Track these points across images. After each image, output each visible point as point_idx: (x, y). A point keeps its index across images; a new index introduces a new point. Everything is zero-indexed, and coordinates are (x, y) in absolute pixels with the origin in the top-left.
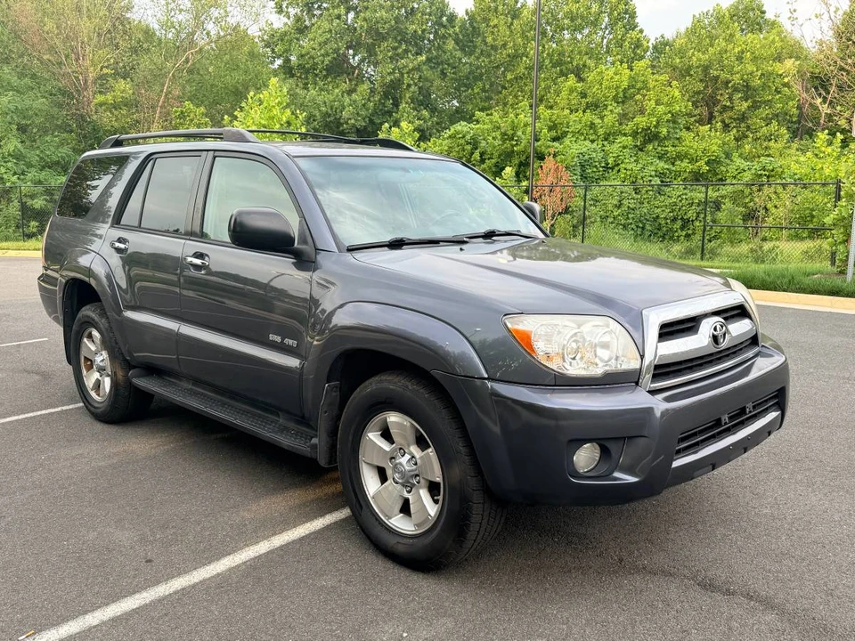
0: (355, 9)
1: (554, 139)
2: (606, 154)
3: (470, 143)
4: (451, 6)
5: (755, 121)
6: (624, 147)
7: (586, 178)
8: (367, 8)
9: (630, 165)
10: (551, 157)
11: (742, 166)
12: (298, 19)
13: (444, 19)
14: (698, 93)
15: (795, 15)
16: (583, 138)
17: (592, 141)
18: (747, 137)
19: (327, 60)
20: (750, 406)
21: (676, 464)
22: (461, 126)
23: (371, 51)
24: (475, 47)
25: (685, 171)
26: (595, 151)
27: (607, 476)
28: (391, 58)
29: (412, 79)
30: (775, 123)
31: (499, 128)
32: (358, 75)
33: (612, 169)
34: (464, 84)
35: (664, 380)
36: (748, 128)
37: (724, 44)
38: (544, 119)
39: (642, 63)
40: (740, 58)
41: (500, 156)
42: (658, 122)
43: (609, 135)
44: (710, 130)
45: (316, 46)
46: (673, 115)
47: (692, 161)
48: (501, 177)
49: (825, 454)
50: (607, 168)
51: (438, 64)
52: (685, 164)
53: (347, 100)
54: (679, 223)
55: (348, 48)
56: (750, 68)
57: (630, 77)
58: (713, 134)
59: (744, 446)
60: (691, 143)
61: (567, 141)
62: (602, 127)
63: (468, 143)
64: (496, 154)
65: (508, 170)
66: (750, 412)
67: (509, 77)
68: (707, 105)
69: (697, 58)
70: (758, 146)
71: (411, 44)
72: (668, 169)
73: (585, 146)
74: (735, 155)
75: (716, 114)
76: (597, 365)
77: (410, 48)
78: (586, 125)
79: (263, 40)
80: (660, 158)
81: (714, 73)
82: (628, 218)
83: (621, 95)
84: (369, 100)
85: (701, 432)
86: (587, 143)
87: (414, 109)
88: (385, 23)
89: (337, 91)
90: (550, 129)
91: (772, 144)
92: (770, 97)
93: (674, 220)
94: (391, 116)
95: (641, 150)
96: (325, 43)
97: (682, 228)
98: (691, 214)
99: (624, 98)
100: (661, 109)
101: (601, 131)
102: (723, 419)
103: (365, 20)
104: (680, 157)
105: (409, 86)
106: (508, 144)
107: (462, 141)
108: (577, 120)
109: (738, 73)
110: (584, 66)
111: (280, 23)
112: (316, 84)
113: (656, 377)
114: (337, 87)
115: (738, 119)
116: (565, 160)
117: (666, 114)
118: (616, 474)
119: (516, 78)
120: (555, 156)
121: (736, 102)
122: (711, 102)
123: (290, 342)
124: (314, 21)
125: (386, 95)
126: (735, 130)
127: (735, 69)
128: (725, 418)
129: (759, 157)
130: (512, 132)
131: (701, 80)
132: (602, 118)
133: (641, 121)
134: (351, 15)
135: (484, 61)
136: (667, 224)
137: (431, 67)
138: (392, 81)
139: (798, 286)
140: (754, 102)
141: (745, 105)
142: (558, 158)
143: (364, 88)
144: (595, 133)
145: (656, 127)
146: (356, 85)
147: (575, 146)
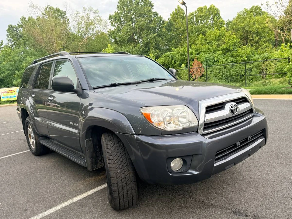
0: (134, 22)
1: (198, 54)
2: (214, 57)
3: (171, 58)
4: (163, 18)
5: (261, 43)
6: (219, 55)
7: (208, 65)
8: (138, 21)
9: (222, 60)
10: (196, 60)
11: (258, 57)
12: (118, 27)
13: (162, 22)
14: (242, 36)
15: (268, 3)
16: (206, 53)
17: (209, 54)
18: (259, 48)
19: (127, 38)
20: (249, 137)
21: (215, 165)
22: (168, 53)
23: (140, 34)
24: (172, 29)
25: (240, 60)
26: (210, 56)
27: (185, 172)
28: (146, 35)
29: (153, 41)
30: (267, 43)
31: (179, 52)
32: (137, 42)
33: (216, 61)
34: (169, 41)
35: (210, 129)
36: (259, 45)
37: (249, 20)
38: (194, 48)
39: (223, 28)
40: (254, 24)
41: (180, 61)
42: (230, 46)
43: (214, 51)
44: (247, 47)
45: (124, 34)
46: (234, 43)
47: (242, 57)
48: (181, 67)
49: (287, 151)
50: (215, 61)
51: (160, 36)
52: (239, 58)
53: (134, 49)
54: (239, 76)
55: (133, 34)
56: (258, 26)
57: (220, 33)
58: (248, 48)
59: (248, 154)
60: (241, 51)
61: (201, 54)
62: (212, 49)
63: (170, 58)
64: (179, 61)
65: (183, 65)
66: (250, 140)
67: (183, 37)
68: (245, 39)
69: (241, 25)
70: (263, 50)
71: (152, 30)
72: (234, 60)
73: (207, 55)
74: (256, 53)
75: (248, 42)
76: (180, 125)
77: (152, 32)
78: (207, 49)
79: (108, 34)
80: (231, 57)
81: (246, 29)
82: (223, 76)
83: (217, 38)
84: (141, 49)
85: (228, 150)
86: (208, 54)
87: (154, 50)
88: (144, 25)
89: (131, 47)
90: (196, 51)
91: (267, 49)
92: (265, 35)
93: (238, 76)
94: (147, 53)
95: (225, 55)
96: (126, 33)
97: (240, 78)
98: (243, 73)
99: (218, 39)
100: (230, 42)
101: (212, 50)
102: (237, 144)
103: (137, 25)
104: (238, 56)
105: (152, 43)
106: (183, 57)
107: (168, 58)
108: (204, 47)
109: (254, 28)
110: (206, 31)
111: (113, 29)
112: (124, 45)
113: (205, 129)
114: (131, 46)
115: (255, 43)
116: (201, 60)
117: (232, 43)
118: (190, 171)
119: (185, 37)
120: (198, 59)
121: (254, 37)
122: (246, 38)
123: (76, 124)
124: (123, 27)
125: (146, 47)
126: (255, 46)
127: (253, 27)
128: (238, 143)
129: (263, 54)
130: (184, 53)
131: (243, 32)
132: (212, 46)
133: (224, 46)
134: (134, 24)
135: (175, 33)
136: (235, 77)
137: (158, 37)
138: (147, 42)
139: (277, 92)
140: (260, 37)
141: (257, 38)
142: (199, 60)
143: (139, 45)
144: (210, 51)
145: (229, 47)
146: (136, 45)
147: (204, 56)
